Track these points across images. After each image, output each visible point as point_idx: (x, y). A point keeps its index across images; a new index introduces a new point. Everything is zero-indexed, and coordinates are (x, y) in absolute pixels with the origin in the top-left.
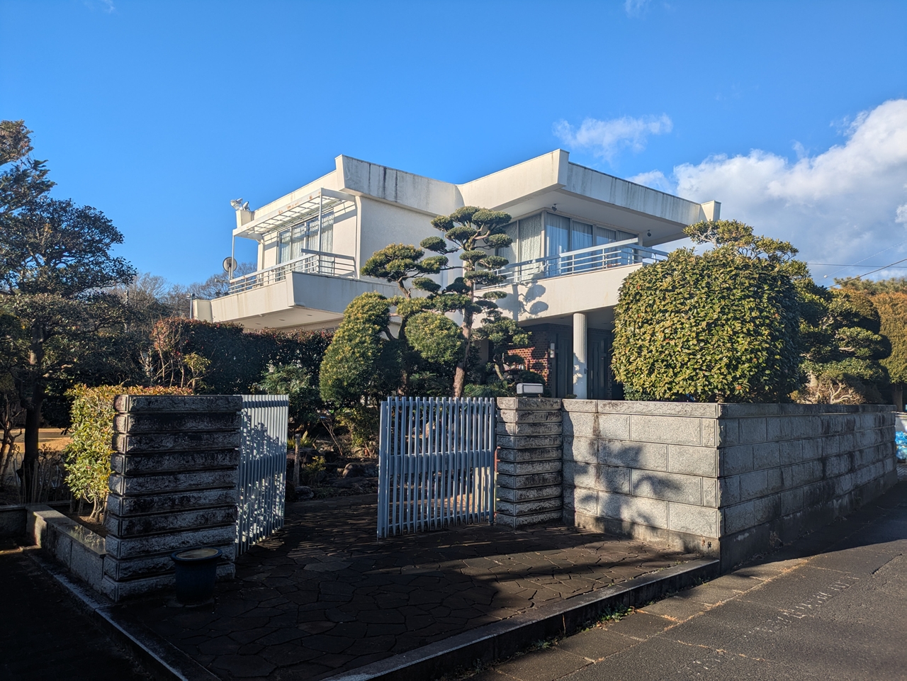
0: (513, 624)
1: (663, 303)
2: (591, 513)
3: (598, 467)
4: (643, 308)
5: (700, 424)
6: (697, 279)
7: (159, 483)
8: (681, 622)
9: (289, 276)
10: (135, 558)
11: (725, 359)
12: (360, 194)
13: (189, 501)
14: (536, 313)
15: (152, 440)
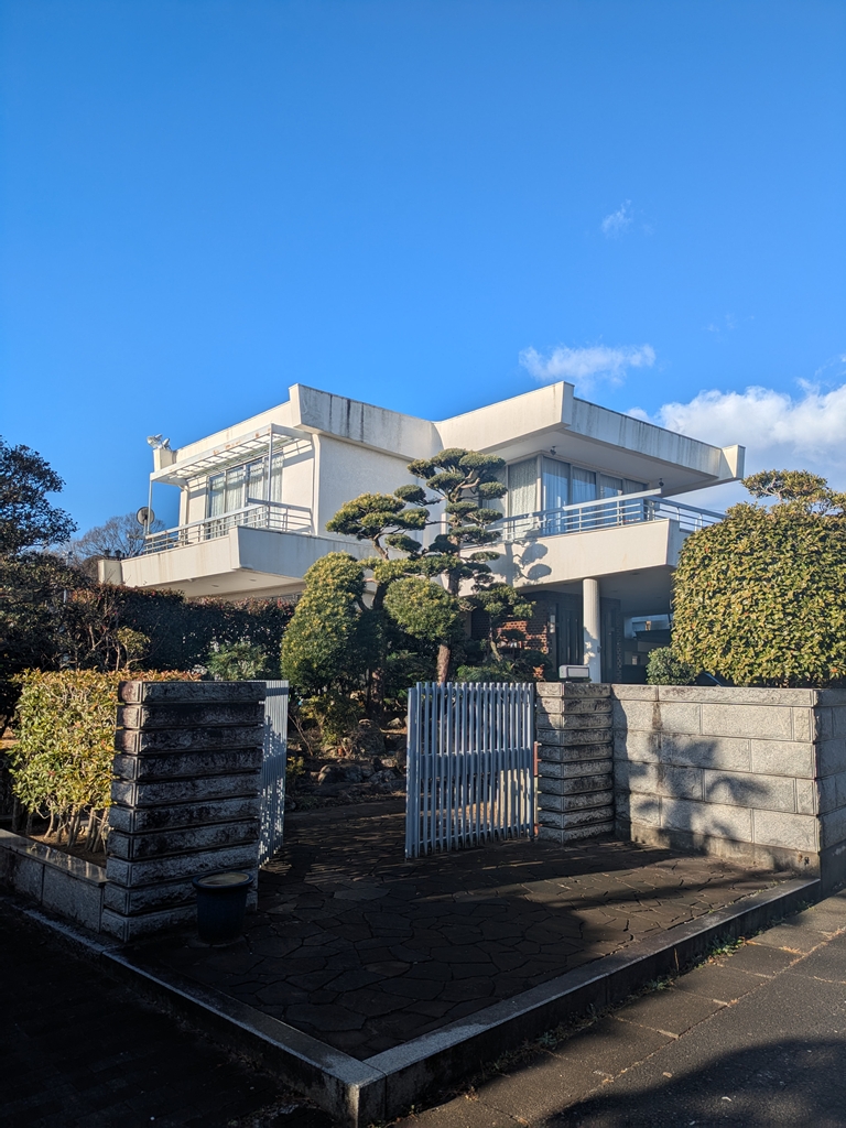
0: (620, 960)
1: (740, 569)
2: (652, 825)
3: (660, 768)
4: (714, 575)
5: (791, 714)
6: (780, 540)
7: (175, 791)
8: (805, 955)
9: (234, 533)
10: (149, 885)
11: (817, 636)
12: (318, 431)
13: (209, 813)
14: (536, 578)
15: (168, 737)
